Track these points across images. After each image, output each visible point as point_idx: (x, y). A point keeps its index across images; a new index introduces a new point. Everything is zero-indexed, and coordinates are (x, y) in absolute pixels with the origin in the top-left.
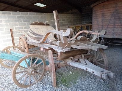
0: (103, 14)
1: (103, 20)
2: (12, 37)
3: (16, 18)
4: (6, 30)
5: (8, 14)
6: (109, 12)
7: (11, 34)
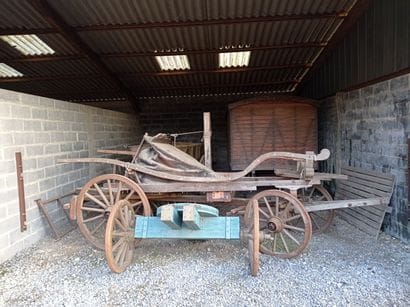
0: (252, 124)
1: (252, 136)
2: (21, 182)
3: (29, 117)
4: (6, 157)
5: (13, 101)
6: (264, 122)
7: (16, 173)
